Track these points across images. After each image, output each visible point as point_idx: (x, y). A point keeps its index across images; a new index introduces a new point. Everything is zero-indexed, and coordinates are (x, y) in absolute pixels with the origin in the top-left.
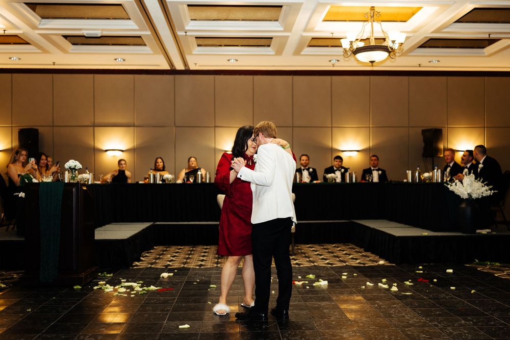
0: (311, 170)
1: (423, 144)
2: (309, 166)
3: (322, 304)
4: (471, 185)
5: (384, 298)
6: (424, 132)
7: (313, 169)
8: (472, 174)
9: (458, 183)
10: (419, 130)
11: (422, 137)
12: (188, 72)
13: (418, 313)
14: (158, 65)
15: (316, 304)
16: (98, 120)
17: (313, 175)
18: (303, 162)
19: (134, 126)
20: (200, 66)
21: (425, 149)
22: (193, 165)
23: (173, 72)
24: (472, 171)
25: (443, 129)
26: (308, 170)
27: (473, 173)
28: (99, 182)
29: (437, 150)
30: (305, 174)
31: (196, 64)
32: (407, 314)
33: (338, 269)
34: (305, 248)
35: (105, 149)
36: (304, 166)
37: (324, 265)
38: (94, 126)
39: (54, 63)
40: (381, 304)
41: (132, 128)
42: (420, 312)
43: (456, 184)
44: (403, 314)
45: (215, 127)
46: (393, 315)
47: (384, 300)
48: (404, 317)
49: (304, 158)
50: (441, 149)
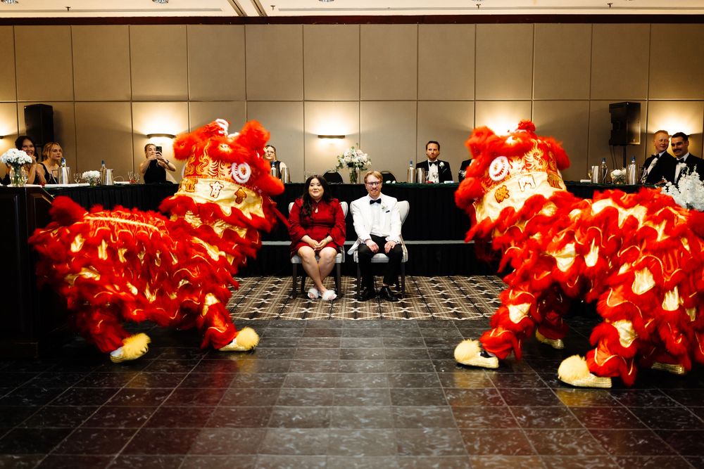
0: (442, 164)
1: (611, 126)
2: (439, 158)
3: (425, 412)
4: (693, 191)
5: (539, 399)
6: (612, 107)
7: (443, 162)
8: (694, 173)
9: (672, 188)
10: (606, 105)
11: (610, 114)
12: (264, 20)
13: (603, 443)
14: (220, 10)
15: (414, 412)
16: (137, 93)
17: (445, 173)
18: (430, 152)
19: (188, 100)
20: (280, 10)
21: (614, 132)
22: (269, 158)
23: (242, 20)
24: (695, 168)
25: (642, 103)
26: (437, 163)
27: (697, 171)
28: (128, 183)
29: (632, 135)
30: (433, 170)
31: (273, 6)
32: (580, 445)
33: (468, 326)
34: (425, 283)
35: (146, 133)
36: (431, 159)
37: (447, 318)
38: (132, 100)
39: (68, 8)
40: (532, 413)
41: (186, 103)
42: (606, 439)
43: (667, 189)
44: (573, 445)
45: (304, 101)
46: (554, 447)
47: (540, 403)
48: (574, 452)
49: (432, 146)
50: (638, 134)
